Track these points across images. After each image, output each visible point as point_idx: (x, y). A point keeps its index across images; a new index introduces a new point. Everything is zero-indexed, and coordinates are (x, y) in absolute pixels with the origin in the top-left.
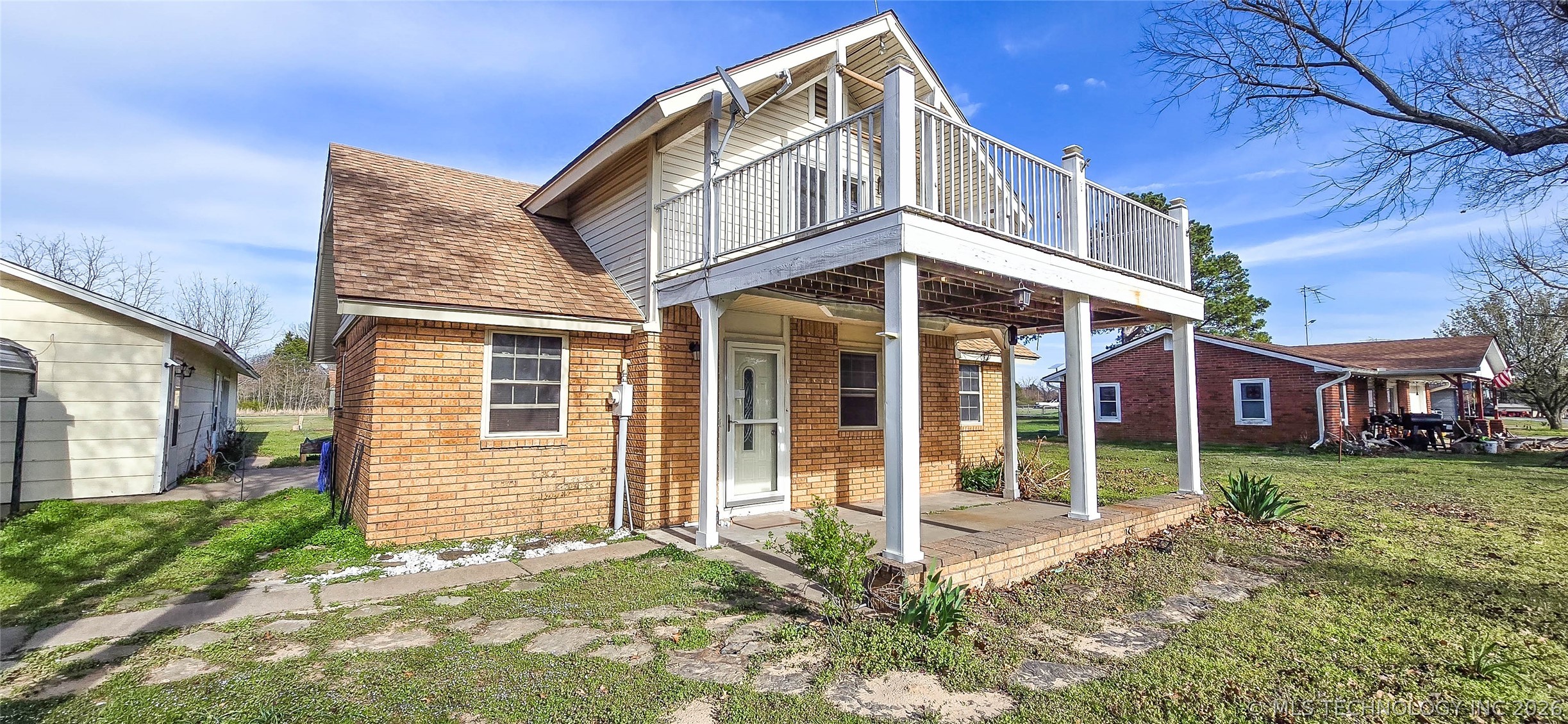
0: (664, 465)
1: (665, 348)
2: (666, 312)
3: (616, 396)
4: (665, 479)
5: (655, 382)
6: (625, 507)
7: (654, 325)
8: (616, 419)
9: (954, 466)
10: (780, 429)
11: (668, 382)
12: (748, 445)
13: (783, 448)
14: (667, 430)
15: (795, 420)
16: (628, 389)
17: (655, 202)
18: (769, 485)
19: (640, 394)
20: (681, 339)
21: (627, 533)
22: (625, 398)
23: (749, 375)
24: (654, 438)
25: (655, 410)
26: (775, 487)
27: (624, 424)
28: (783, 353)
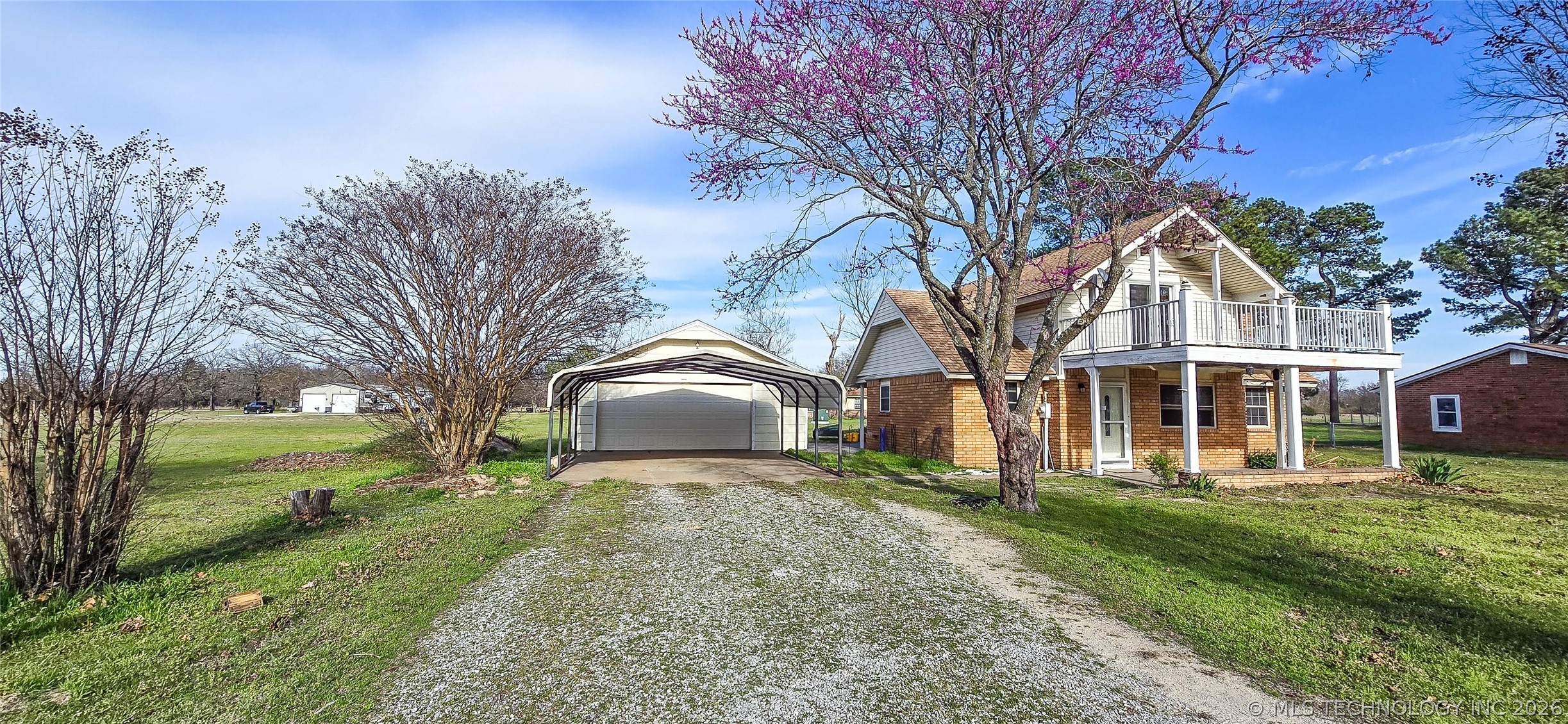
0: (1069, 441)
1: (1066, 387)
2: (1066, 370)
3: (1043, 409)
4: (1069, 447)
5: (1063, 403)
6: (1049, 460)
7: (1062, 377)
8: (1042, 420)
9: (1242, 452)
10: (1126, 426)
11: (1068, 402)
12: (1108, 434)
13: (1127, 435)
14: (1069, 425)
15: (1133, 422)
16: (1048, 405)
17: (1059, 319)
18: (1120, 455)
19: (1056, 408)
20: (1074, 382)
21: (1051, 471)
22: (1047, 409)
23: (1107, 398)
24: (1064, 428)
25: (1063, 416)
26: (1123, 456)
27: (1046, 421)
28: (1126, 387)
